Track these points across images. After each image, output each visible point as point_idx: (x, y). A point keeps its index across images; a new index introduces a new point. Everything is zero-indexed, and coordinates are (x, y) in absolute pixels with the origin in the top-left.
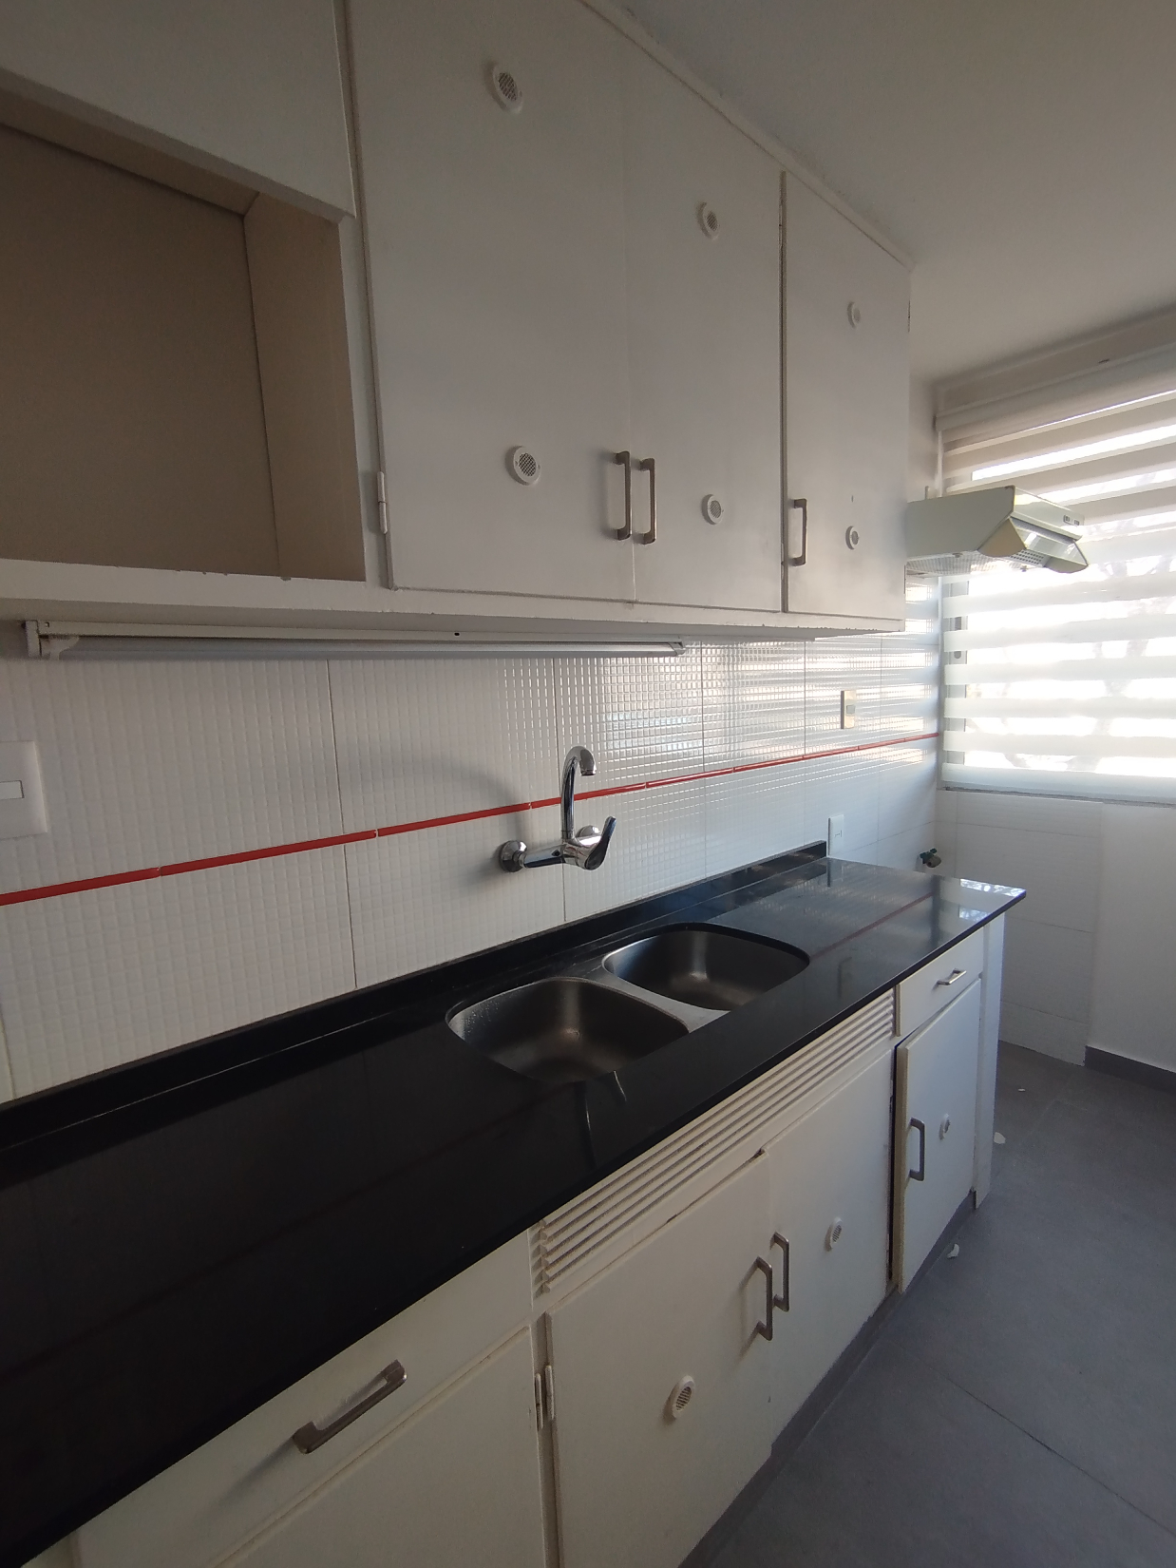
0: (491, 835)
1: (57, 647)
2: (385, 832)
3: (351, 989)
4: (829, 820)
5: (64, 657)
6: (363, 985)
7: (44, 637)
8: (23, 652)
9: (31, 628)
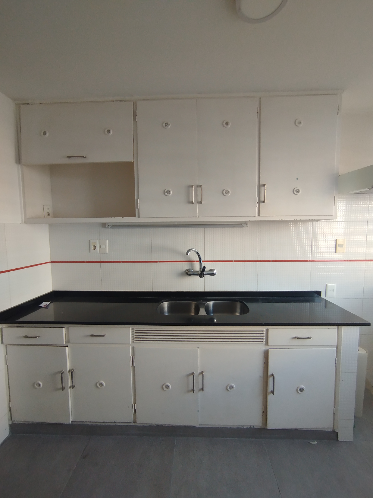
0: (185, 266)
1: (110, 226)
2: (160, 262)
3: (151, 291)
4: (326, 284)
5: (110, 228)
6: (154, 290)
7: (108, 225)
8: (106, 227)
9: (107, 224)
